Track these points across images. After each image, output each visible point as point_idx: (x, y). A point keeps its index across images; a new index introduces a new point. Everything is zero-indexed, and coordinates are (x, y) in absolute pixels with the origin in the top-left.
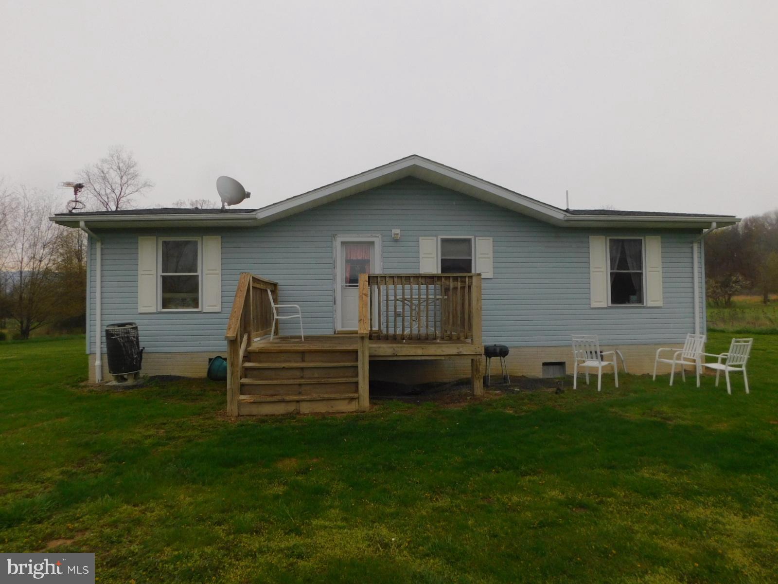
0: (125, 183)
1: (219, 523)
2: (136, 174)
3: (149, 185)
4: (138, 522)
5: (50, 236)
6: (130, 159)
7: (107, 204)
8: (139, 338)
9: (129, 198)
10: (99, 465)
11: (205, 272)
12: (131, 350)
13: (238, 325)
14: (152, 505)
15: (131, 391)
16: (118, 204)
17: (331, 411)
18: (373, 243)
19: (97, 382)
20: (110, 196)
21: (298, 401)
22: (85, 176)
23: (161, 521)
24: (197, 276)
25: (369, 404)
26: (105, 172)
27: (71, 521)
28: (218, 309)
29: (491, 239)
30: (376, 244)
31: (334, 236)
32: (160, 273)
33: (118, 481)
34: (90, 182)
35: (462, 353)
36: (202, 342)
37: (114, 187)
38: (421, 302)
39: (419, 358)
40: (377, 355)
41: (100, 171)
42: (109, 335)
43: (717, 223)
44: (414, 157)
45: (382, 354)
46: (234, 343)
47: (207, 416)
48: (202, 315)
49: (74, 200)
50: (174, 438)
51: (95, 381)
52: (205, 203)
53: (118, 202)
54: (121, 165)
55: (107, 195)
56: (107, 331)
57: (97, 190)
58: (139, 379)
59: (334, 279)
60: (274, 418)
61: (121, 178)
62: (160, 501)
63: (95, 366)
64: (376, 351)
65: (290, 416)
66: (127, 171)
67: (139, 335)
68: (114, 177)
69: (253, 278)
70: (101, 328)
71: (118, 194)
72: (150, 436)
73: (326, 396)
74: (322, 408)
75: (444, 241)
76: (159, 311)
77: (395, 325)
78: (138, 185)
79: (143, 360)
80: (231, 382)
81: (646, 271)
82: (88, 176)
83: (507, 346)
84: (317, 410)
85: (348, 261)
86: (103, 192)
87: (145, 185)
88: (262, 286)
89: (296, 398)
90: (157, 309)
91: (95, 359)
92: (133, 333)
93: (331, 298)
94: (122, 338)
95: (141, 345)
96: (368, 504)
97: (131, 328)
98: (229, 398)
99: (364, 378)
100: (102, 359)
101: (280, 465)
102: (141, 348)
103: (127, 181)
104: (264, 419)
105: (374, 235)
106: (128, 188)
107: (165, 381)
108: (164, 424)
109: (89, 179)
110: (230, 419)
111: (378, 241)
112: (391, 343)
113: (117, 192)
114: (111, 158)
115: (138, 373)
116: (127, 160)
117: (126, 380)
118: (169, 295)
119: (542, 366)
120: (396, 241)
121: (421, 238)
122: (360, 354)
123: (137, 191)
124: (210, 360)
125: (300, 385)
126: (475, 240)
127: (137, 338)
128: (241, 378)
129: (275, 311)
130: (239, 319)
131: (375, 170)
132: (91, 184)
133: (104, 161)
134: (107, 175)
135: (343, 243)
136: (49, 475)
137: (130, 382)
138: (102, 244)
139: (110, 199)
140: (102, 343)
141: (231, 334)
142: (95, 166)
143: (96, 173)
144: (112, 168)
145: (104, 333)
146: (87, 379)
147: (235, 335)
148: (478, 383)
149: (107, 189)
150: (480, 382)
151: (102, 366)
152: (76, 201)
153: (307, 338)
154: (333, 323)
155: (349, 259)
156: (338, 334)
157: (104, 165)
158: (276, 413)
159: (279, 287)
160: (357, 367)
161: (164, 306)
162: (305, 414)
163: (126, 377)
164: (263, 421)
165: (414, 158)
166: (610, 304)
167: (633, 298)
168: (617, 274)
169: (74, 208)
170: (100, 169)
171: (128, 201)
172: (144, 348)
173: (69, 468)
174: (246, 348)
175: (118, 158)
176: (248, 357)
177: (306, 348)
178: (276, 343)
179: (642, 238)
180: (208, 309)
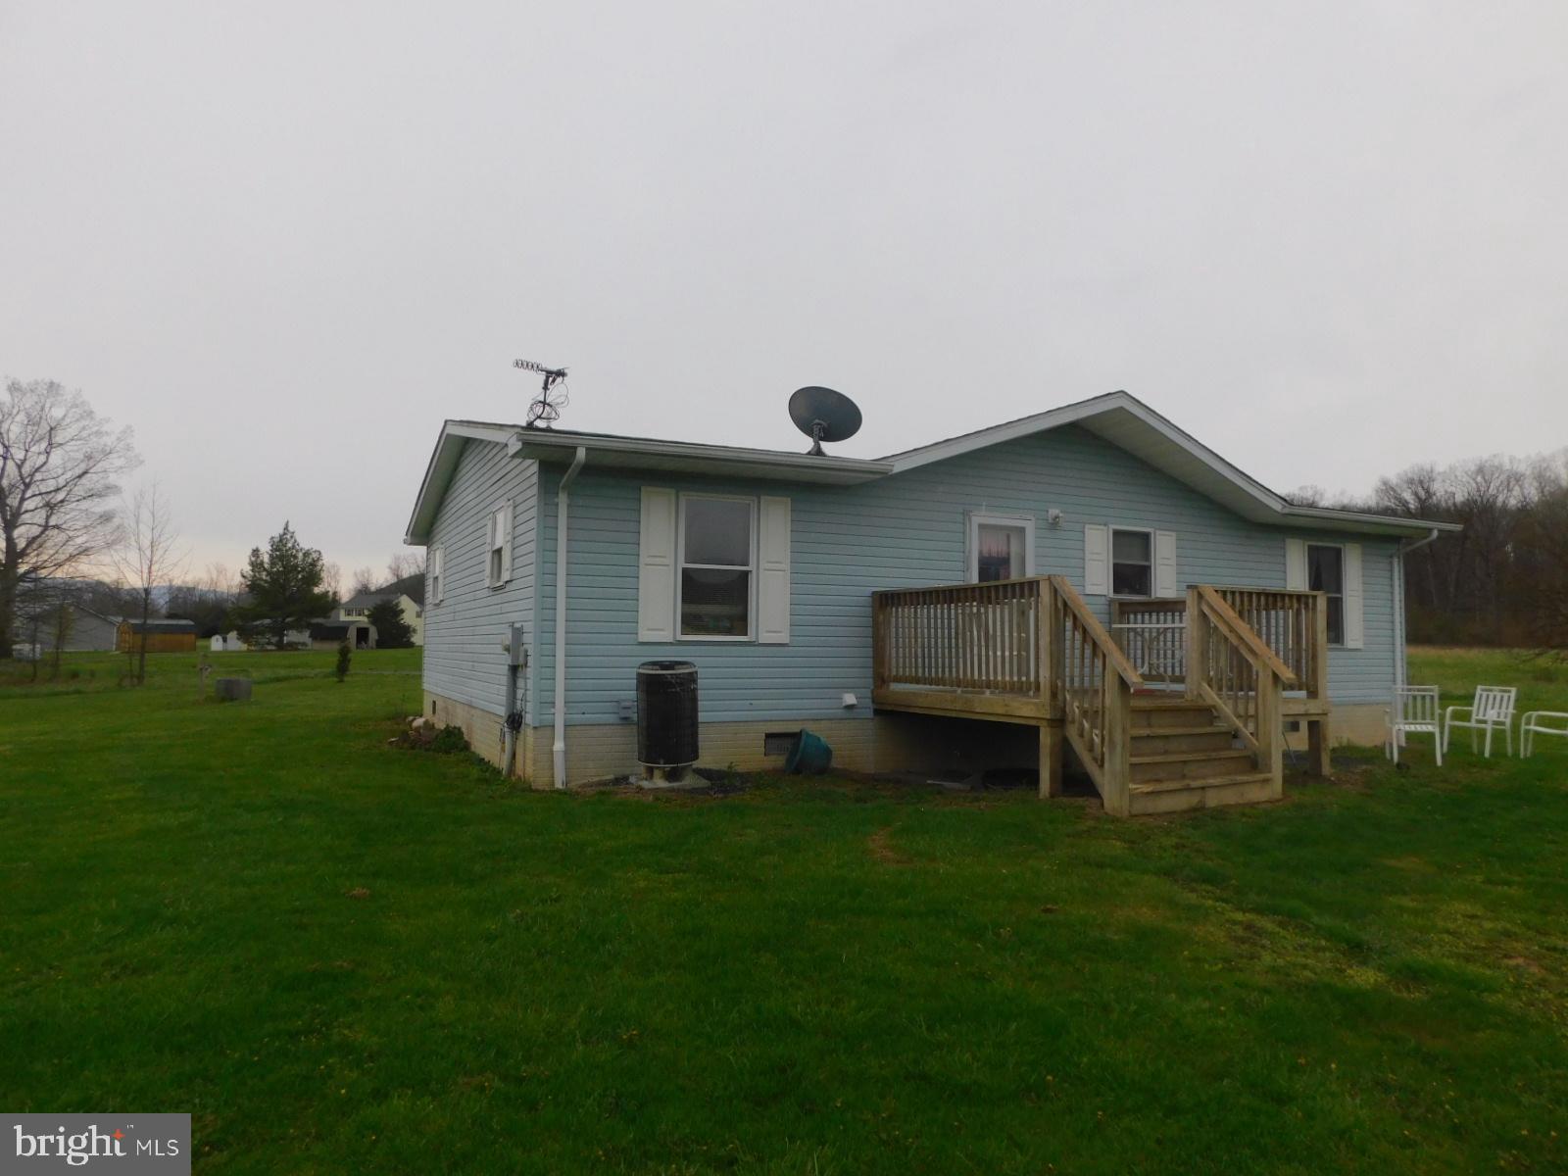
11: (763, 565)
17: (1241, 802)
19: (558, 786)
24: (748, 573)
25: (1284, 788)
28: (784, 637)
29: (1174, 534)
30: (1027, 531)
31: (967, 513)
32: (681, 563)
36: (754, 702)
43: (1439, 531)
44: (1121, 394)
49: (543, 400)
51: (552, 784)
63: (551, 753)
70: (567, 673)
74: (1232, 797)
75: (1117, 534)
76: (677, 638)
81: (1346, 596)
84: (1227, 803)
90: (673, 636)
91: (552, 739)
100: (566, 737)
105: (1012, 516)
111: (1030, 527)
115: (696, 763)
118: (695, 609)
120: (1052, 529)
121: (1087, 526)
126: (1155, 534)
131: (1067, 409)
135: (982, 527)
138: (569, 495)
140: (567, 704)
151: (566, 753)
152: (544, 403)
158: (1177, 808)
161: (686, 630)
163: (679, 771)
165: (1120, 396)
169: (539, 417)
179: (1341, 546)
180: (765, 638)
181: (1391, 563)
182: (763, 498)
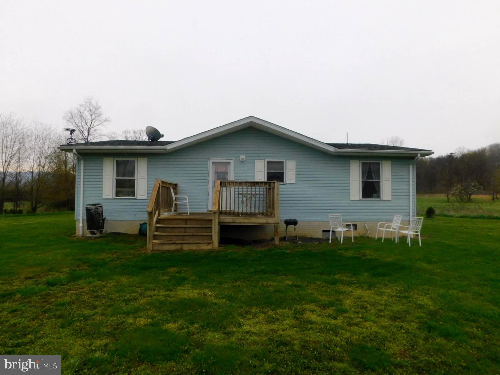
0: (94, 119)
1: (139, 287)
2: (101, 113)
3: (108, 121)
4: (104, 286)
5: (49, 152)
6: (97, 104)
7: (83, 132)
8: (103, 212)
9: (95, 129)
10: (86, 268)
11: (138, 177)
12: (99, 218)
13: (153, 205)
14: (110, 281)
15: (99, 239)
16: (89, 132)
17: (198, 249)
18: (229, 163)
19: (80, 235)
20: (84, 127)
21: (182, 244)
22: (70, 115)
23: (115, 286)
24: (135, 179)
25: (217, 246)
26: (82, 112)
27: (77, 285)
28: (145, 197)
29: (295, 161)
30: (231, 163)
31: (209, 159)
32: (115, 177)
33: (95, 273)
34: (72, 118)
35: (269, 222)
36: (136, 215)
37: (87, 122)
38: (252, 195)
39: (246, 224)
40: (224, 222)
41: (78, 111)
42: (88, 210)
43: (421, 154)
45: (227, 222)
46: (151, 214)
47: (137, 250)
48: (136, 200)
49: (70, 138)
50: (120, 258)
51: (79, 235)
52: (142, 132)
53: (89, 131)
54: (91, 108)
55: (82, 126)
56: (87, 208)
57: (77, 123)
58: (103, 233)
59: (208, 182)
60: (169, 251)
61: (91, 116)
62: (114, 280)
63: (79, 227)
64: (224, 220)
65: (177, 251)
66: (95, 112)
67: (103, 210)
68: (87, 115)
69: (162, 181)
70: (83, 207)
71: (89, 126)
72: (109, 257)
73: (196, 241)
74: (194, 247)
75: (268, 162)
76: (114, 197)
77: (238, 208)
78: (101, 120)
79: (105, 224)
80: (149, 233)
81: (382, 180)
82: (72, 115)
83: (298, 220)
84: (191, 248)
85: (216, 173)
86: (80, 124)
87: (106, 120)
88: (168, 186)
89: (181, 242)
90: (113, 197)
91: (79, 223)
92: (100, 209)
93: (206, 192)
94: (95, 211)
95: (104, 216)
96: (204, 283)
97: (99, 206)
98: (148, 241)
99: (215, 233)
100: (83, 223)
101: (169, 270)
102: (104, 218)
103: (95, 118)
104: (164, 252)
105: (230, 159)
106: (95, 122)
107: (116, 235)
108: (116, 253)
109: (72, 116)
110: (148, 251)
112: (231, 216)
113: (89, 124)
114: (85, 104)
115: (102, 230)
116: (95, 105)
117: (96, 234)
118: (119, 189)
119: (322, 232)
120: (242, 162)
121: (256, 161)
122: (213, 221)
123: (101, 124)
124: (140, 224)
125: (184, 236)
126: (286, 161)
127: (102, 212)
128: (154, 232)
129: (174, 199)
130: (154, 202)
132: (73, 119)
133: (81, 105)
134: (83, 114)
135: (213, 163)
136: (65, 270)
137: (98, 235)
138: (84, 161)
139: (84, 129)
140: (83, 214)
141: (149, 209)
142: (76, 108)
143: (76, 113)
144: (86, 110)
145: (85, 209)
146: (75, 234)
147: (151, 210)
148: (277, 238)
149: (82, 122)
150: (278, 237)
151: (83, 227)
153: (191, 214)
154: (207, 206)
155: (216, 171)
156: (210, 212)
157: (81, 108)
158: (171, 249)
159: (178, 186)
160: (212, 228)
161: (117, 195)
162: (185, 250)
163: (96, 232)
164: (164, 253)
165: (251, 118)
166: (361, 198)
167: (375, 195)
168: (366, 182)
169: (70, 142)
170: (78, 110)
171: (95, 130)
172: (105, 217)
173: (73, 268)
174: (158, 217)
175: (90, 104)
176: (158, 221)
177: (188, 218)
178: (174, 215)
179: (380, 162)
180: (139, 197)
181: (409, 167)
182: (139, 158)
